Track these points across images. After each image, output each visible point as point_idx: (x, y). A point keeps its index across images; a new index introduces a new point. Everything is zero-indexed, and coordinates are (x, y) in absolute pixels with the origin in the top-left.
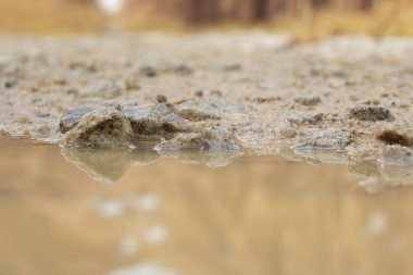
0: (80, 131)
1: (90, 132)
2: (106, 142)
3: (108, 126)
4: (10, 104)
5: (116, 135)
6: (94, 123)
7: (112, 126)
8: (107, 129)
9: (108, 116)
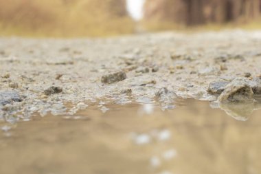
0: (228, 94)
1: (233, 94)
2: (242, 99)
3: (243, 91)
4: (165, 81)
5: (247, 95)
6: (235, 90)
7: (244, 91)
8: (242, 92)
9: (243, 86)
